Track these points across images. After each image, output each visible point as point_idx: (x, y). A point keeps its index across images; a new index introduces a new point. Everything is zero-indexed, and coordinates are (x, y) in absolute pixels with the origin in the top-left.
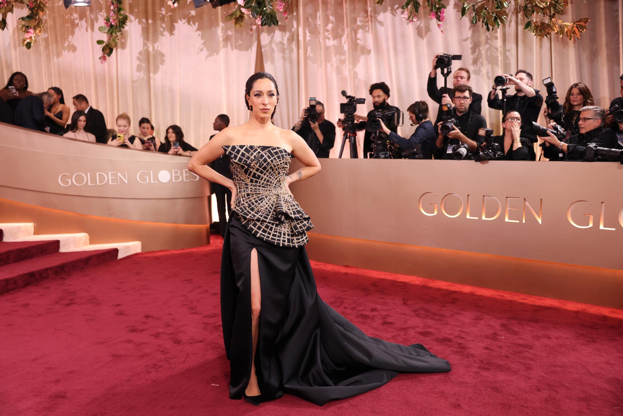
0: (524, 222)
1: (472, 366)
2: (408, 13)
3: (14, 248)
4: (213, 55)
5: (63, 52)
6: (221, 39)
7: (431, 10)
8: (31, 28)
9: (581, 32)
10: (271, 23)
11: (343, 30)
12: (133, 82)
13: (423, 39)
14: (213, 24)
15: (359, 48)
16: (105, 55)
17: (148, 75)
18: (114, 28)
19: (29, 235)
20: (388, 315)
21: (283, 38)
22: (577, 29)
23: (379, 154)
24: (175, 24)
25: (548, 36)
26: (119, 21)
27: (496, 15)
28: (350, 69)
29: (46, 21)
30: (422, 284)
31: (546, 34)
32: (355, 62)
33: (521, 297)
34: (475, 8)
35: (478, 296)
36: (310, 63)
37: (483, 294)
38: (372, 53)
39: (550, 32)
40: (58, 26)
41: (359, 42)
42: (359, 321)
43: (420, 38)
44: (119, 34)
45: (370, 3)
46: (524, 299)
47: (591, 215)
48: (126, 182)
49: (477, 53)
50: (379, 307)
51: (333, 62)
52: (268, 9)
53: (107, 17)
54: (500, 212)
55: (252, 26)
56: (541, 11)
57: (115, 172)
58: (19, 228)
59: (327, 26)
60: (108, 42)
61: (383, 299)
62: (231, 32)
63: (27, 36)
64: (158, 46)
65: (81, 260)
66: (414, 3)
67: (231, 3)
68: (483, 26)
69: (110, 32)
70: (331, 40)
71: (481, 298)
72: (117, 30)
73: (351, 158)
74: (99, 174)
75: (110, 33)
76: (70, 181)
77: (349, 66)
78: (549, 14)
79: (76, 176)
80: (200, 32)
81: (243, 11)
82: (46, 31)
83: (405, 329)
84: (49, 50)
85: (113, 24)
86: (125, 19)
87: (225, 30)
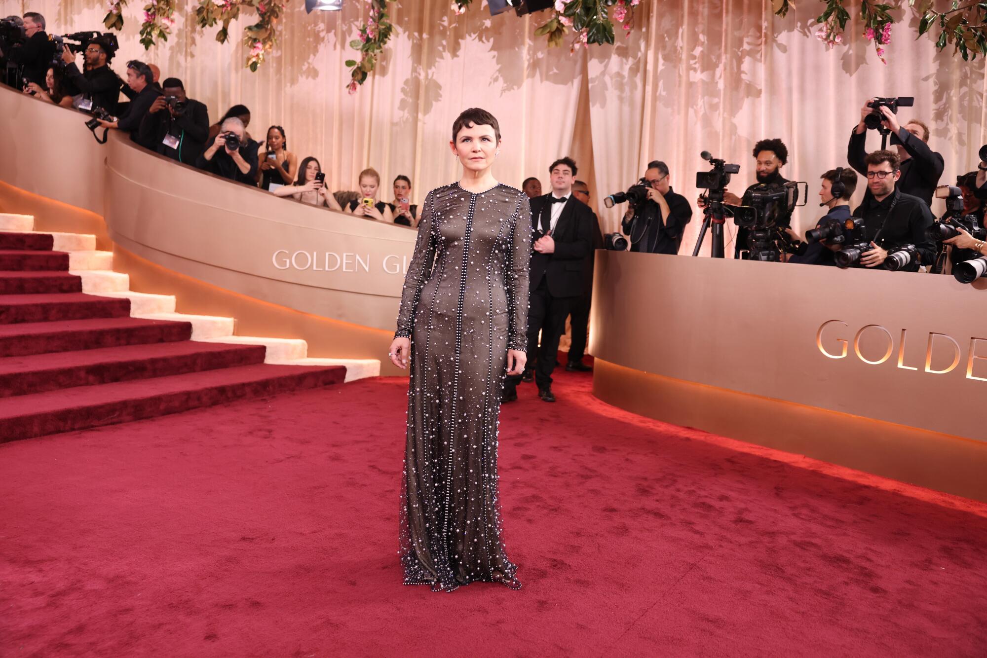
1: (880, 606)
2: (827, 30)
3: (203, 350)
4: (513, 89)
5: (300, 77)
6: (526, 64)
7: (868, 26)
8: (259, 41)
10: (602, 40)
11: (719, 57)
12: (393, 124)
13: (851, 75)
14: (516, 41)
15: (743, 86)
16: (356, 82)
17: (415, 115)
18: (372, 43)
19: (227, 335)
20: (746, 509)
21: (621, 67)
23: (758, 254)
24: (460, 41)
26: (379, 33)
28: (724, 119)
29: (281, 33)
30: (811, 469)
32: (733, 109)
34: (945, 22)
36: (660, 105)
37: (917, 497)
38: (763, 95)
40: (296, 40)
41: (743, 76)
42: (698, 513)
43: (846, 73)
44: (377, 51)
45: (766, 15)
48: (367, 269)
49: (944, 100)
50: (733, 495)
51: (699, 107)
52: (600, 17)
53: (364, 26)
55: (573, 45)
57: (352, 254)
58: (214, 323)
59: (693, 50)
60: (362, 64)
61: (742, 483)
62: (542, 53)
63: (253, 52)
64: (433, 73)
65: (291, 378)
66: (838, 13)
67: (545, 10)
68: (956, 51)
69: (365, 49)
70: (699, 72)
72: (376, 46)
73: (712, 256)
74: (329, 254)
75: (366, 51)
76: (288, 261)
77: (723, 114)
79: (297, 254)
80: (495, 53)
81: (562, 22)
82: (279, 48)
83: (772, 534)
84: (281, 75)
85: (370, 36)
86: (389, 29)
87: (533, 51)
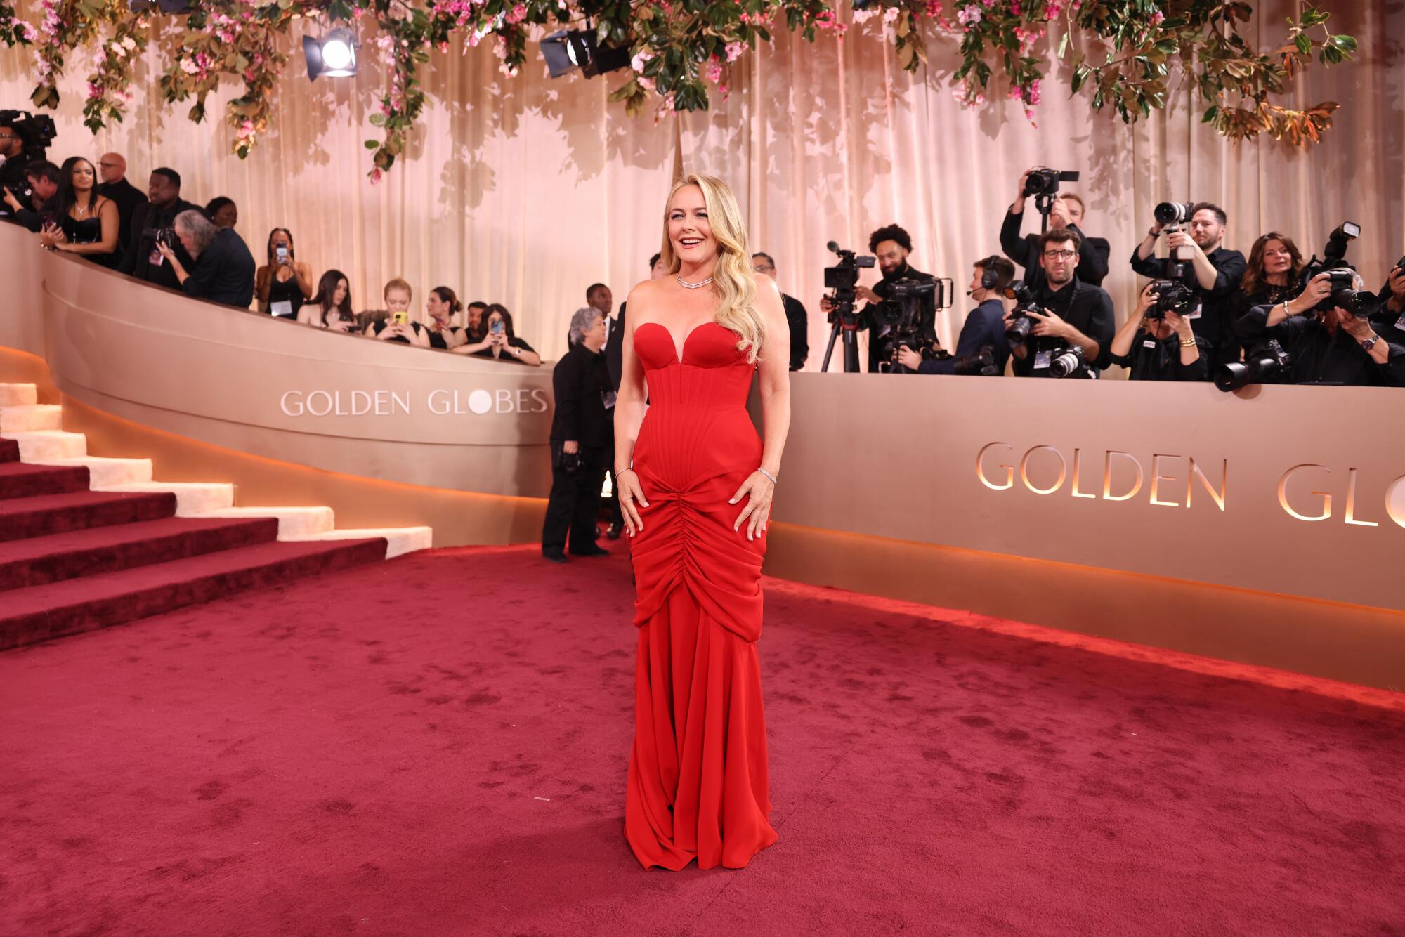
0: (1188, 505)
1: (1064, 787)
2: (966, 88)
3: (192, 529)
4: (591, 177)
5: (305, 164)
6: (605, 143)
7: (1013, 83)
8: (248, 119)
9: (1321, 130)
10: (694, 105)
11: (838, 123)
12: (432, 221)
13: (994, 138)
14: (591, 116)
15: (871, 160)
16: (380, 169)
17: (461, 208)
18: (398, 118)
19: (225, 507)
20: (902, 683)
21: (721, 140)
22: (1312, 124)
24: (517, 115)
25: (1251, 137)
26: (408, 105)
27: (1143, 90)
28: (851, 199)
29: (277, 107)
30: (979, 627)
31: (1248, 132)
32: (862, 188)
33: (1179, 659)
34: (1100, 78)
35: (1092, 653)
36: (772, 186)
37: (1101, 651)
38: (895, 169)
39: (1255, 129)
40: (298, 117)
41: (870, 146)
42: (844, 692)
43: (989, 135)
44: (406, 128)
45: (890, 70)
46: (1185, 662)
47: (1327, 494)
48: (407, 410)
49: (1102, 167)
50: (886, 666)
51: (820, 186)
52: (689, 78)
53: (386, 95)
54: (1140, 486)
55: (658, 113)
56: (1238, 85)
57: (386, 392)
58: (205, 492)
59: (808, 115)
60: (386, 144)
62: (624, 129)
63: (241, 134)
64: (482, 154)
65: (315, 557)
66: (978, 67)
67: (620, 70)
68: (1115, 112)
69: (390, 125)
70: (818, 143)
71: (1097, 657)
72: (404, 121)
73: (845, 371)
74: (356, 394)
75: (391, 127)
76: (301, 405)
77: (850, 194)
78: (1253, 93)
79: (314, 396)
80: (565, 133)
81: (642, 84)
82: (275, 126)
83: (935, 711)
84: (280, 161)
85: (396, 109)
86: (419, 98)
87: (613, 125)
